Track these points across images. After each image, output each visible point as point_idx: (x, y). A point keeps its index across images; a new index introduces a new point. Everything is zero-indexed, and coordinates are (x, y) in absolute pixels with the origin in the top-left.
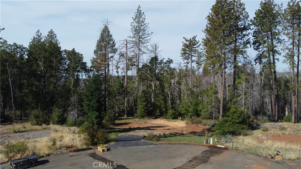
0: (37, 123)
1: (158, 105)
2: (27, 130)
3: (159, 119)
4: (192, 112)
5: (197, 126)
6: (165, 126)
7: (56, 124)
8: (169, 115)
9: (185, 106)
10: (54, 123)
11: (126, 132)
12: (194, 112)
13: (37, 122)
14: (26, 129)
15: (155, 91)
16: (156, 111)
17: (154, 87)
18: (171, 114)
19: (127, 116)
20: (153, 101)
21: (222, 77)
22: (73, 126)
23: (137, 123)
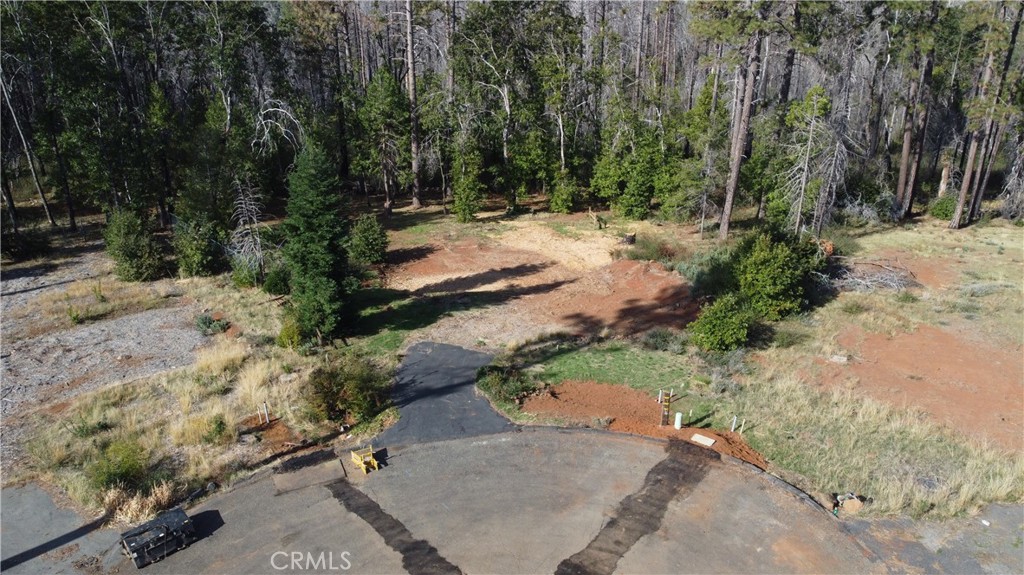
0: (137, 272)
1: (523, 169)
2: (113, 311)
3: (527, 216)
4: (633, 195)
5: (646, 271)
6: (544, 266)
7: (197, 273)
8: (559, 202)
9: (611, 173)
10: (190, 273)
11: (425, 326)
12: (641, 196)
13: (135, 270)
14: (109, 306)
15: (511, 120)
16: (514, 188)
17: (510, 107)
18: (565, 197)
19: (423, 203)
20: (505, 154)
21: (745, 77)
22: (253, 286)
23: (456, 247)
